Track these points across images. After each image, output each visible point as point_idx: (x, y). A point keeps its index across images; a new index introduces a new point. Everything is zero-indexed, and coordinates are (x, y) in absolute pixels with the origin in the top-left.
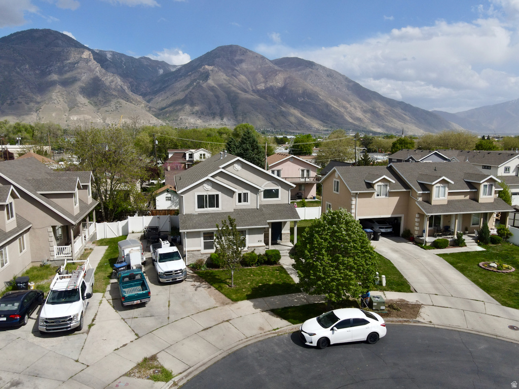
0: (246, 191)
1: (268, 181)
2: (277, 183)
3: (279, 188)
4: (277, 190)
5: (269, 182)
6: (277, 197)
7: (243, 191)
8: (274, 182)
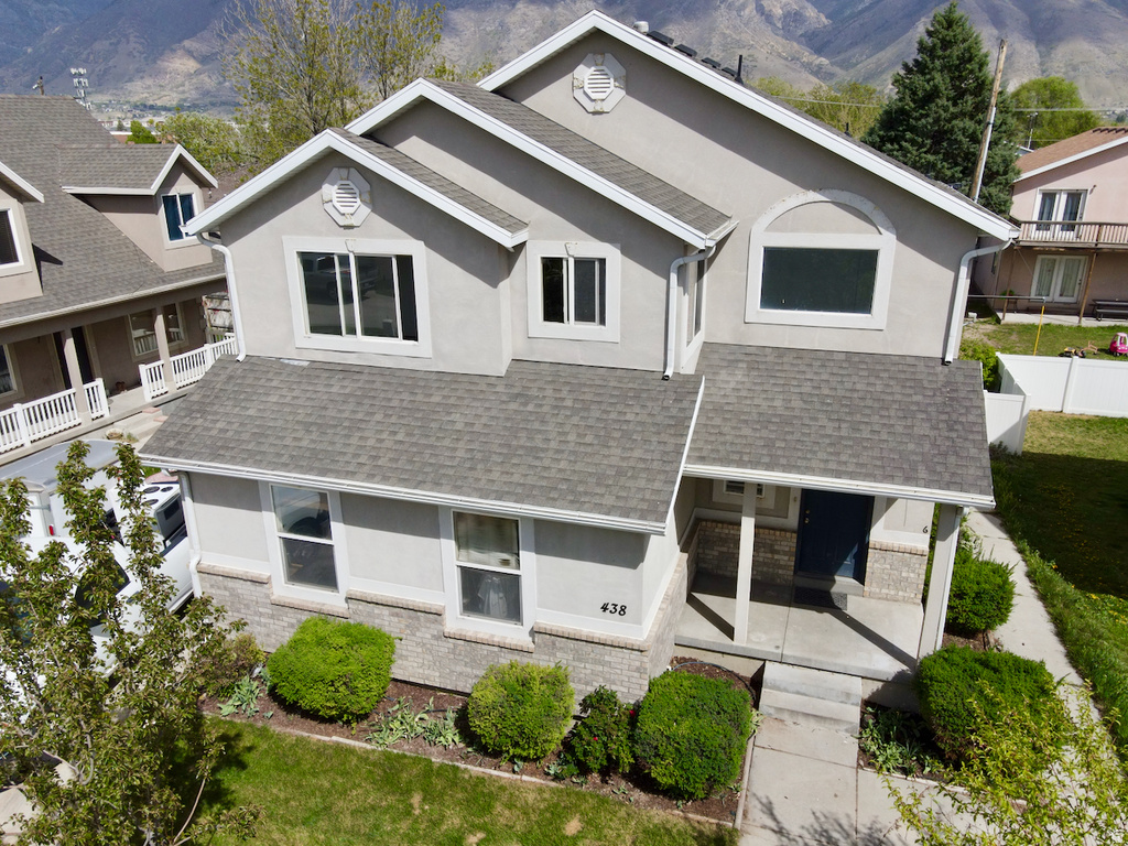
0: (591, 248)
1: (807, 186)
2: (867, 207)
3: (885, 243)
4: (868, 259)
5: (813, 196)
6: (862, 302)
7: (575, 244)
8: (845, 197)
